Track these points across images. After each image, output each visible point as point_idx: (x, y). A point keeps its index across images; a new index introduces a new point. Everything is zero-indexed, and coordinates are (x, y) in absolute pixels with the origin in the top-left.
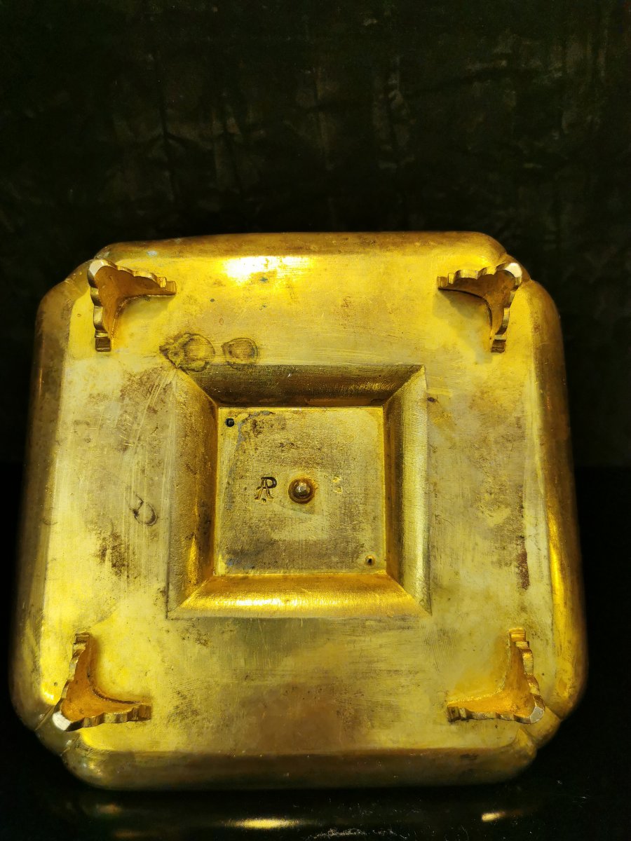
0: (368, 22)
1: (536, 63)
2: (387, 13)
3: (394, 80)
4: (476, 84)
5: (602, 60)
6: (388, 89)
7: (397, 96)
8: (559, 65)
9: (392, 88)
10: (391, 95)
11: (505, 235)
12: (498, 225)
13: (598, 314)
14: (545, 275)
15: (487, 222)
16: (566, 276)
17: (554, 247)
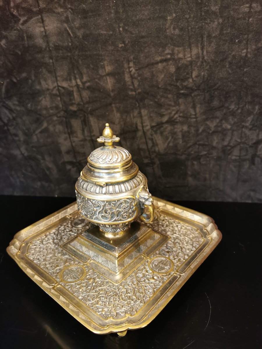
0: (120, 46)
1: (181, 55)
2: (127, 42)
3: (131, 64)
4: (160, 64)
5: (205, 53)
6: (129, 68)
7: (133, 70)
8: (189, 55)
9: (131, 67)
10: (131, 69)
11: (176, 116)
12: (173, 113)
13: (214, 144)
14: (193, 130)
15: (169, 111)
16: (201, 130)
17: (195, 120)
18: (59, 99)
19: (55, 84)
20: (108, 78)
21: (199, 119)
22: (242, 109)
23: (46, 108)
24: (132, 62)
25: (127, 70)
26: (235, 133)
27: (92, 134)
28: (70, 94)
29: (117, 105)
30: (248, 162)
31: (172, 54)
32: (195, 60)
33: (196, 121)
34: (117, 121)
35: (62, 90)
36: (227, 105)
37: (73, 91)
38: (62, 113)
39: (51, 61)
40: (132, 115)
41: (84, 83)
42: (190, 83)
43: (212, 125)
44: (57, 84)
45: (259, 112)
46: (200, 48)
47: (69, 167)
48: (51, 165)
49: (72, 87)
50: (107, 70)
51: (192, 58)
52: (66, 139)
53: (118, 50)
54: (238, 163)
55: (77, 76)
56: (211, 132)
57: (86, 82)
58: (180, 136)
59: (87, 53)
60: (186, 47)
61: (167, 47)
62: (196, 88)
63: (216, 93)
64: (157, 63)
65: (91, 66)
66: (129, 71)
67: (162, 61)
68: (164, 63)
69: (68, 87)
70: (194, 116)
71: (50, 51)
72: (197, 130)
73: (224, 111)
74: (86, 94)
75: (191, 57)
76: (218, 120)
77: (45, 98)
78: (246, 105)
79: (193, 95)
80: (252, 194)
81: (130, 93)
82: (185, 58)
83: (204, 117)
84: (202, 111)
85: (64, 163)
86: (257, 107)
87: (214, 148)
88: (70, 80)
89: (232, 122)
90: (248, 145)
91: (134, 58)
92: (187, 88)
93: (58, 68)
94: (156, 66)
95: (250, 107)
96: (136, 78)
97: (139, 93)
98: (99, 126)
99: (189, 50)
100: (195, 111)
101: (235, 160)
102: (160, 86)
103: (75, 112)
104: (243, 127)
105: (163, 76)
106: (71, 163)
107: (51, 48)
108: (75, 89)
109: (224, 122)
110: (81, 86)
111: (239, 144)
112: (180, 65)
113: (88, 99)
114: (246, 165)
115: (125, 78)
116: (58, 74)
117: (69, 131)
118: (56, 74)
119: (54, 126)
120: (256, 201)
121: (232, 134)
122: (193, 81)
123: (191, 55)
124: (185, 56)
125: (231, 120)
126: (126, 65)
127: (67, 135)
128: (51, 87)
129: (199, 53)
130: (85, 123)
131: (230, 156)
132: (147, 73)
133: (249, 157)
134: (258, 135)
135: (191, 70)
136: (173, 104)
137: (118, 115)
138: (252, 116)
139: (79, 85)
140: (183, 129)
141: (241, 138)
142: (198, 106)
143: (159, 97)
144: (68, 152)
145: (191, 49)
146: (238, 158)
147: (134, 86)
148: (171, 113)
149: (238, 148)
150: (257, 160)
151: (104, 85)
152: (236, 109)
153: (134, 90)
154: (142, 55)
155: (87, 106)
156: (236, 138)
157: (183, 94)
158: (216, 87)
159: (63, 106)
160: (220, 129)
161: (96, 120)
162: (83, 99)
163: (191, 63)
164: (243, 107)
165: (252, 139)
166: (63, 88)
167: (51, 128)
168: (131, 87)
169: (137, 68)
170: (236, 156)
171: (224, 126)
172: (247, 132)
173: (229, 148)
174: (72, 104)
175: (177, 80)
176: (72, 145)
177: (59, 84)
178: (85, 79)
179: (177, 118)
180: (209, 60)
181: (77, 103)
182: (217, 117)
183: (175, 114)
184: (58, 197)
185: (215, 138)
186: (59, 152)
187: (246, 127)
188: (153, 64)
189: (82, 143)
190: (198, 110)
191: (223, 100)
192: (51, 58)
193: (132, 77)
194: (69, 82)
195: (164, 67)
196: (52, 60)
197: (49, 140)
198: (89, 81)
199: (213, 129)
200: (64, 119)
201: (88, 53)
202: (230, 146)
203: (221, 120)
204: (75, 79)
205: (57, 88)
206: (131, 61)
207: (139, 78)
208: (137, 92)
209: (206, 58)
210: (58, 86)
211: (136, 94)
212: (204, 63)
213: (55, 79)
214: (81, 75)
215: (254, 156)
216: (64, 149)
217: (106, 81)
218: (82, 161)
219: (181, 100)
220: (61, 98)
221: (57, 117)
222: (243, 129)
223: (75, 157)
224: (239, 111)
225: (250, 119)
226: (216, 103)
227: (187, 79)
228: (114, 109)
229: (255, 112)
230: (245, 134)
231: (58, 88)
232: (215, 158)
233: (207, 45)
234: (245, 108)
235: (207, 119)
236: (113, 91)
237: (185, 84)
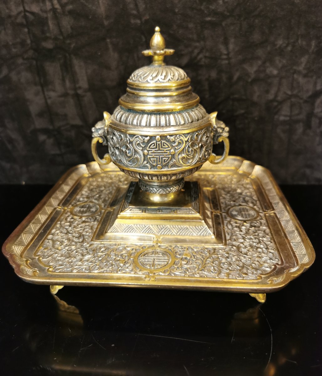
11: (201, 56)
12: (196, 51)
13: (255, 98)
14: (224, 77)
15: (190, 49)
16: (235, 77)
17: (227, 62)
18: (26, 30)
19: (21, 8)
21: (233, 61)
22: (293, 46)
23: (6, 46)
26: (284, 81)
27: (77, 86)
28: (43, 22)
29: (114, 40)
30: (301, 124)
33: (229, 64)
34: (114, 64)
35: (31, 17)
36: (272, 39)
37: (47, 18)
38: (31, 53)
40: (135, 55)
41: (63, 6)
42: (219, 5)
43: (252, 70)
44: (24, 7)
45: (315, 50)
47: (42, 137)
48: (14, 135)
49: (46, 12)
52: (37, 94)
54: (288, 127)
56: (250, 80)
57: (66, 4)
58: (206, 87)
62: (228, 14)
63: (257, 21)
69: (40, 13)
70: (225, 57)
72: (230, 78)
73: (269, 48)
74: (67, 23)
76: (260, 62)
77: (5, 29)
78: (298, 40)
79: (224, 24)
80: (308, 171)
81: (133, 21)
83: (240, 57)
84: (237, 49)
85: (35, 132)
86: (313, 43)
87: (254, 104)
89: (280, 65)
90: (301, 99)
92: (215, 13)
95: (304, 43)
98: (86, 73)
100: (227, 49)
101: (284, 123)
102: (177, 10)
103: (50, 51)
104: (295, 72)
106: (45, 131)
108: (50, 15)
109: (268, 64)
110: (59, 10)
111: (290, 97)
113: (70, 30)
114: (300, 129)
117: (42, 81)
119: (19, 73)
120: (313, 183)
121: (280, 84)
125: (277, 62)
127: (39, 88)
128: (14, 12)
130: (67, 68)
131: (276, 117)
133: (302, 116)
134: (315, 84)
136: (195, 37)
137: (116, 55)
138: (307, 57)
139: (56, 9)
140: (210, 76)
141: (292, 88)
142: (232, 40)
143: (175, 27)
144: (41, 115)
146: (288, 118)
147: (138, 11)
148: (192, 52)
149: (288, 104)
150: (315, 122)
151: (94, 8)
152: (285, 45)
153: (139, 16)
155: (68, 42)
156: (286, 90)
157: (210, 22)
158: (256, 13)
159: (32, 42)
160: (262, 75)
161: (82, 64)
162: (63, 30)
164: (294, 42)
165: (307, 91)
166: (33, 13)
167: (14, 77)
168: (135, 12)
170: (286, 116)
171: (268, 71)
172: (301, 80)
173: (275, 104)
174: (46, 39)
176: (46, 103)
177: (27, 8)
179: (201, 59)
181: (53, 37)
182: (258, 58)
183: (198, 54)
184: (26, 185)
185: (256, 88)
186: (28, 114)
187: (299, 72)
189: (63, 99)
190: (231, 46)
191: (267, 31)
194: (41, 4)
197: (11, 96)
198: (71, 3)
199: (253, 76)
200: (34, 62)
202: (277, 101)
203: (264, 63)
205: (23, 14)
208: (143, 19)
210: (25, 11)
211: (142, 23)
215: (311, 115)
216: (34, 109)
217: (97, 3)
218: (63, 128)
219: (206, 32)
220: (28, 29)
221: (23, 59)
222: (295, 76)
223: (52, 121)
224: (289, 48)
225: (304, 60)
226: (256, 37)
228: (110, 46)
229: (310, 51)
230: (298, 83)
231: (25, 15)
232: (256, 119)
234: (297, 44)
235: (244, 61)
236: (107, 17)
237: (213, 7)
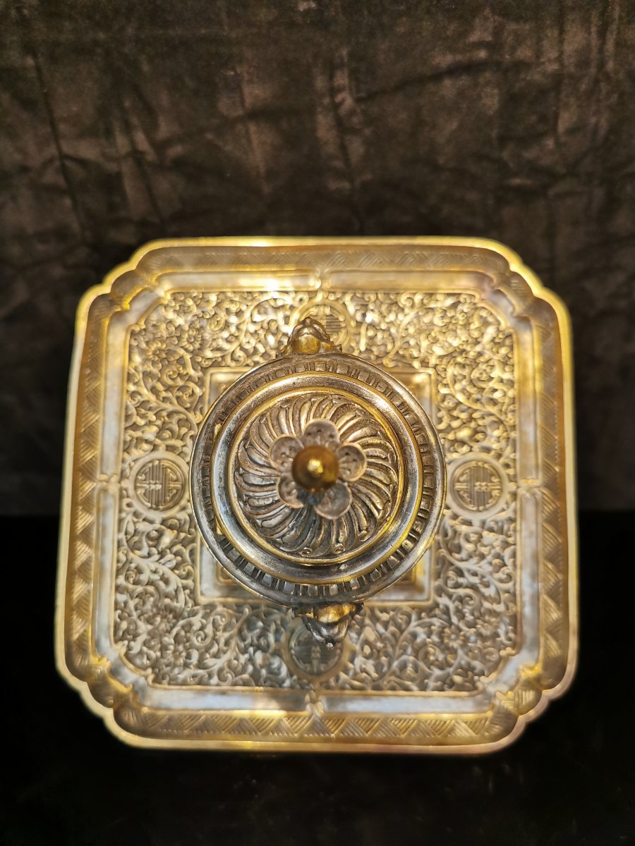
18: (68, 202)
19: (52, 150)
20: (253, 128)
21: (560, 273)
23: (21, 237)
24: (346, 72)
25: (326, 101)
28: (110, 184)
31: (494, 47)
32: (572, 69)
35: (79, 173)
37: (119, 176)
38: (82, 254)
39: (30, 61)
41: (160, 147)
42: (546, 151)
43: (601, 292)
44: (59, 148)
46: (594, 29)
49: (117, 160)
50: (249, 101)
51: (562, 65)
53: (292, 25)
55: (135, 120)
57: (167, 143)
59: (171, 32)
60: (548, 22)
61: (477, 20)
62: (564, 171)
63: (629, 188)
64: (438, 76)
65: (190, 83)
66: (333, 102)
67: (453, 71)
68: (463, 77)
69: (101, 160)
70: (544, 265)
71: (23, 22)
74: (168, 186)
75: (559, 59)
77: (14, 198)
79: (551, 193)
81: (334, 185)
82: (539, 64)
83: (579, 266)
88: (109, 133)
91: (351, 55)
92: (533, 169)
93: (61, 90)
94: (431, 87)
96: (354, 131)
97: (365, 185)
99: (556, 32)
100: (552, 247)
102: (441, 162)
103: (130, 249)
105: (454, 125)
107: (26, 12)
108: (127, 168)
110: (151, 156)
112: (518, 86)
113: (177, 205)
115: (314, 130)
116: (60, 111)
118: (50, 112)
122: (557, 143)
123: (561, 53)
124: (538, 53)
126: (320, 83)
128: (36, 160)
129: (589, 45)
132: (397, 114)
135: (554, 108)
139: (142, 153)
142: (566, 231)
145: (562, 32)
147: (346, 159)
151: (238, 153)
153: (349, 174)
154: (384, 46)
155: (173, 229)
157: (519, 190)
159: (83, 228)
162: (160, 204)
163: (557, 81)
166: (82, 162)
167: (44, 305)
168: (338, 164)
169: (363, 95)
174: (118, 223)
175: (503, 140)
177: (67, 148)
178: (165, 129)
180: (621, 76)
181: (136, 219)
182: (619, 268)
185: (604, 332)
188: (422, 80)
190: (561, 242)
192: (29, 48)
193: (342, 126)
194: (103, 142)
195: (461, 94)
196: (35, 56)
198: (180, 140)
199: (600, 306)
201: (177, 32)
203: (631, 280)
204: (128, 129)
205: (57, 163)
206: (342, 66)
207: (367, 132)
208: (358, 182)
209: (610, 65)
210: (63, 157)
211: (353, 188)
212: (602, 85)
213: (49, 129)
214: (149, 113)
217: (244, 141)
219: (508, 212)
220: (74, 200)
221: (65, 266)
226: (623, 222)
227: (538, 137)
231: (63, 165)
233: (621, 18)
235: (585, 274)
236: (271, 174)
237: (529, 154)
